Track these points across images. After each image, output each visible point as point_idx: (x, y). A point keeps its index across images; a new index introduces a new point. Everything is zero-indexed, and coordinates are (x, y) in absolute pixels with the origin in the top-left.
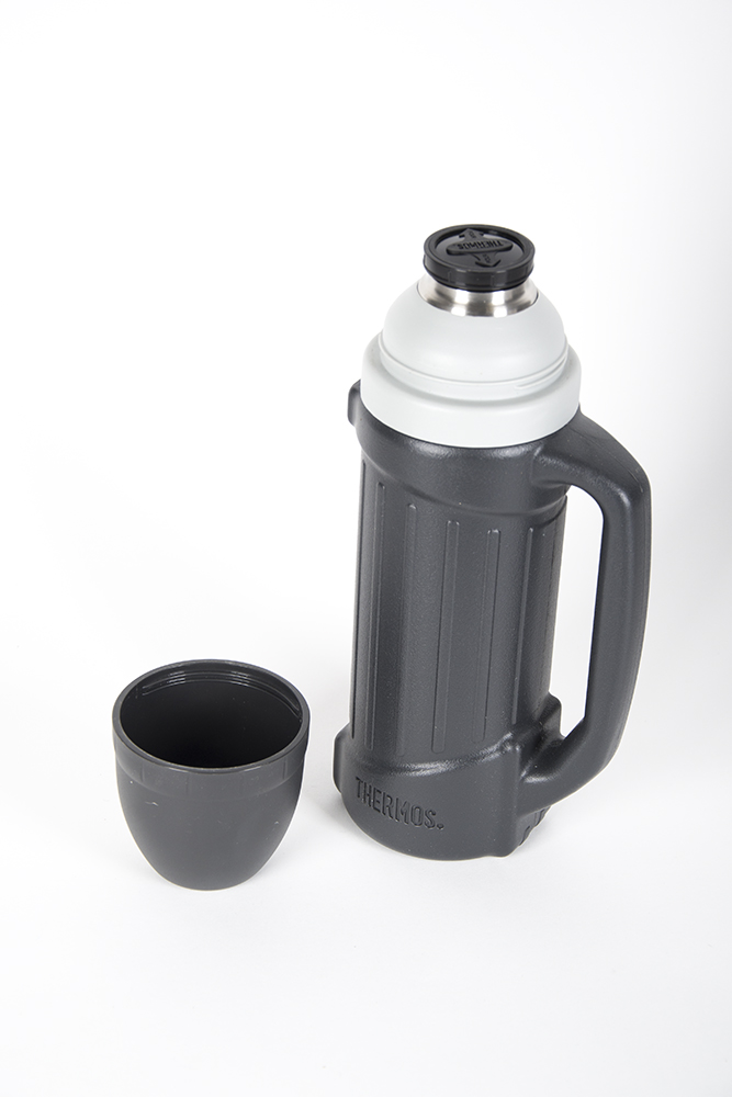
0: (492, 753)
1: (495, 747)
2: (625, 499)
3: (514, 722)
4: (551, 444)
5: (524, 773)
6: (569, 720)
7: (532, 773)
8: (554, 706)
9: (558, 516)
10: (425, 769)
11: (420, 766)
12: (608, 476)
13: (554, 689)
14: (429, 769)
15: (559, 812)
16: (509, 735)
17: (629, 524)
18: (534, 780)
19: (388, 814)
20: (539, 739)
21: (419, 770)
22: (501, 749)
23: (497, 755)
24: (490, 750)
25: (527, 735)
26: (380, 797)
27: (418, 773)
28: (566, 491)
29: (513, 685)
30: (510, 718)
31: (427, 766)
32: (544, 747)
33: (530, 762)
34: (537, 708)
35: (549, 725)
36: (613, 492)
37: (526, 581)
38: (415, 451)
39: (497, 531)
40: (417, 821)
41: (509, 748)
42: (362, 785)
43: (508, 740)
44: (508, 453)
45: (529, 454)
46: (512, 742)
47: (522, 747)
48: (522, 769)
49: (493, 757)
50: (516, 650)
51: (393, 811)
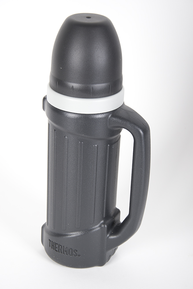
0: (97, 228)
1: (98, 226)
2: (141, 132)
3: (104, 216)
4: (114, 113)
5: (108, 235)
6: (122, 218)
7: (111, 235)
8: (118, 212)
9: (117, 141)
10: (73, 235)
11: (71, 233)
12: (135, 124)
13: (118, 206)
14: (74, 234)
15: (120, 248)
16: (102, 222)
17: (143, 141)
18: (112, 237)
19: (60, 251)
20: (113, 223)
21: (71, 235)
22: (100, 226)
23: (99, 228)
24: (96, 226)
25: (109, 221)
26: (57, 246)
27: (71, 236)
28: (120, 132)
29: (104, 203)
30: (103, 215)
31: (74, 233)
32: (115, 226)
33: (110, 231)
34: (112, 212)
35: (116, 218)
36: (137, 130)
37: (107, 164)
38: (66, 116)
39: (96, 145)
40: (71, 254)
41: (103, 226)
42: (51, 242)
43: (102, 223)
44: (100, 116)
45: (107, 117)
46: (104, 223)
47: (107, 225)
48: (108, 233)
49: (97, 229)
50: (104, 190)
51: (62, 251)
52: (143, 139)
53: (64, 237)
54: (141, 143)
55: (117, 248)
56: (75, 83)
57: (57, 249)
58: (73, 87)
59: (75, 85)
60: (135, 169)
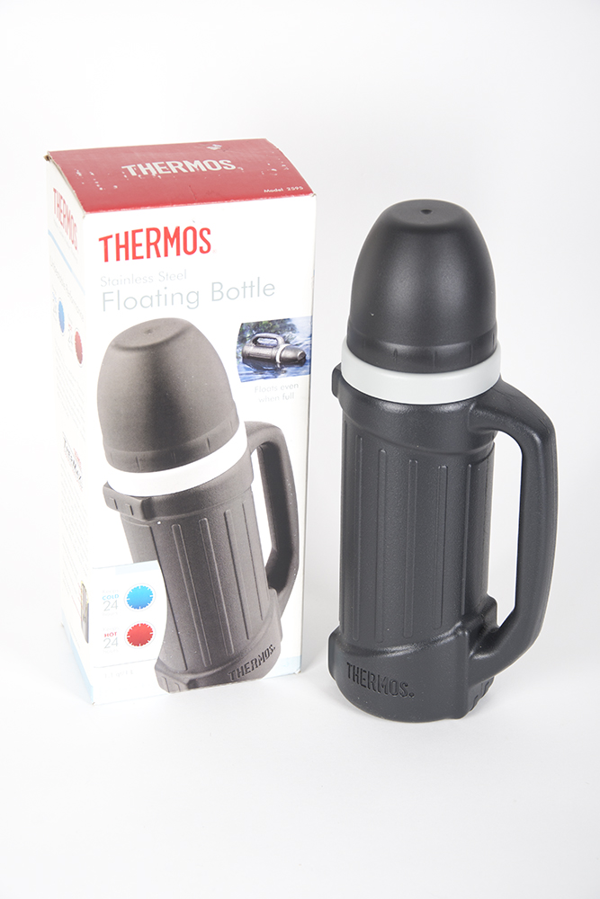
0: (447, 637)
1: (450, 632)
2: (537, 439)
3: (463, 613)
4: (481, 401)
5: (472, 653)
6: (502, 616)
7: (478, 651)
8: (492, 604)
9: (488, 457)
10: (399, 651)
11: (394, 649)
12: (524, 423)
13: (491, 591)
14: (400, 651)
15: (499, 678)
16: (459, 624)
17: (541, 457)
18: (480, 657)
19: (371, 687)
20: (481, 628)
21: (394, 652)
22: (455, 633)
23: (452, 638)
24: (446, 634)
25: (472, 624)
26: (365, 675)
27: (394, 655)
28: (493, 437)
29: (461, 584)
30: (460, 610)
31: (400, 648)
32: (486, 633)
33: (477, 644)
34: (479, 606)
35: (488, 618)
36: (528, 434)
37: (468, 504)
38: (383, 410)
39: (445, 467)
40: (394, 691)
41: (460, 633)
42: (352, 668)
43: (459, 627)
44: (451, 408)
45: (466, 408)
46: (462, 628)
47: (469, 632)
48: (470, 649)
49: (449, 639)
50: (462, 557)
51: (376, 685)
52: (540, 452)
53: (379, 657)
54: (537, 460)
55: (493, 679)
56: (401, 344)
57: (364, 682)
58: (396, 351)
59: (400, 348)
60: (525, 514)
